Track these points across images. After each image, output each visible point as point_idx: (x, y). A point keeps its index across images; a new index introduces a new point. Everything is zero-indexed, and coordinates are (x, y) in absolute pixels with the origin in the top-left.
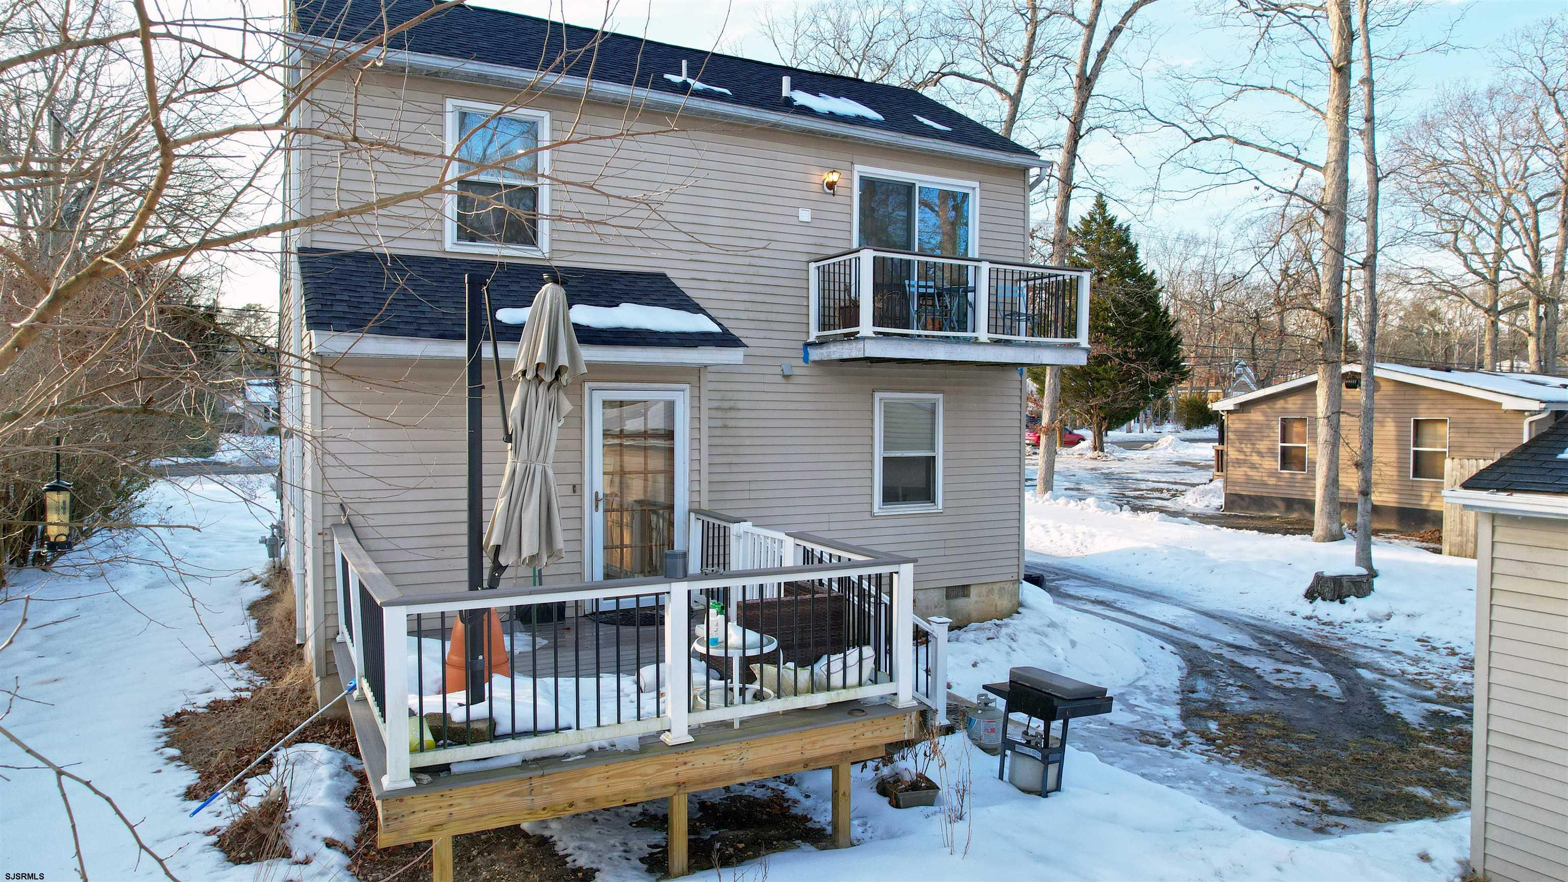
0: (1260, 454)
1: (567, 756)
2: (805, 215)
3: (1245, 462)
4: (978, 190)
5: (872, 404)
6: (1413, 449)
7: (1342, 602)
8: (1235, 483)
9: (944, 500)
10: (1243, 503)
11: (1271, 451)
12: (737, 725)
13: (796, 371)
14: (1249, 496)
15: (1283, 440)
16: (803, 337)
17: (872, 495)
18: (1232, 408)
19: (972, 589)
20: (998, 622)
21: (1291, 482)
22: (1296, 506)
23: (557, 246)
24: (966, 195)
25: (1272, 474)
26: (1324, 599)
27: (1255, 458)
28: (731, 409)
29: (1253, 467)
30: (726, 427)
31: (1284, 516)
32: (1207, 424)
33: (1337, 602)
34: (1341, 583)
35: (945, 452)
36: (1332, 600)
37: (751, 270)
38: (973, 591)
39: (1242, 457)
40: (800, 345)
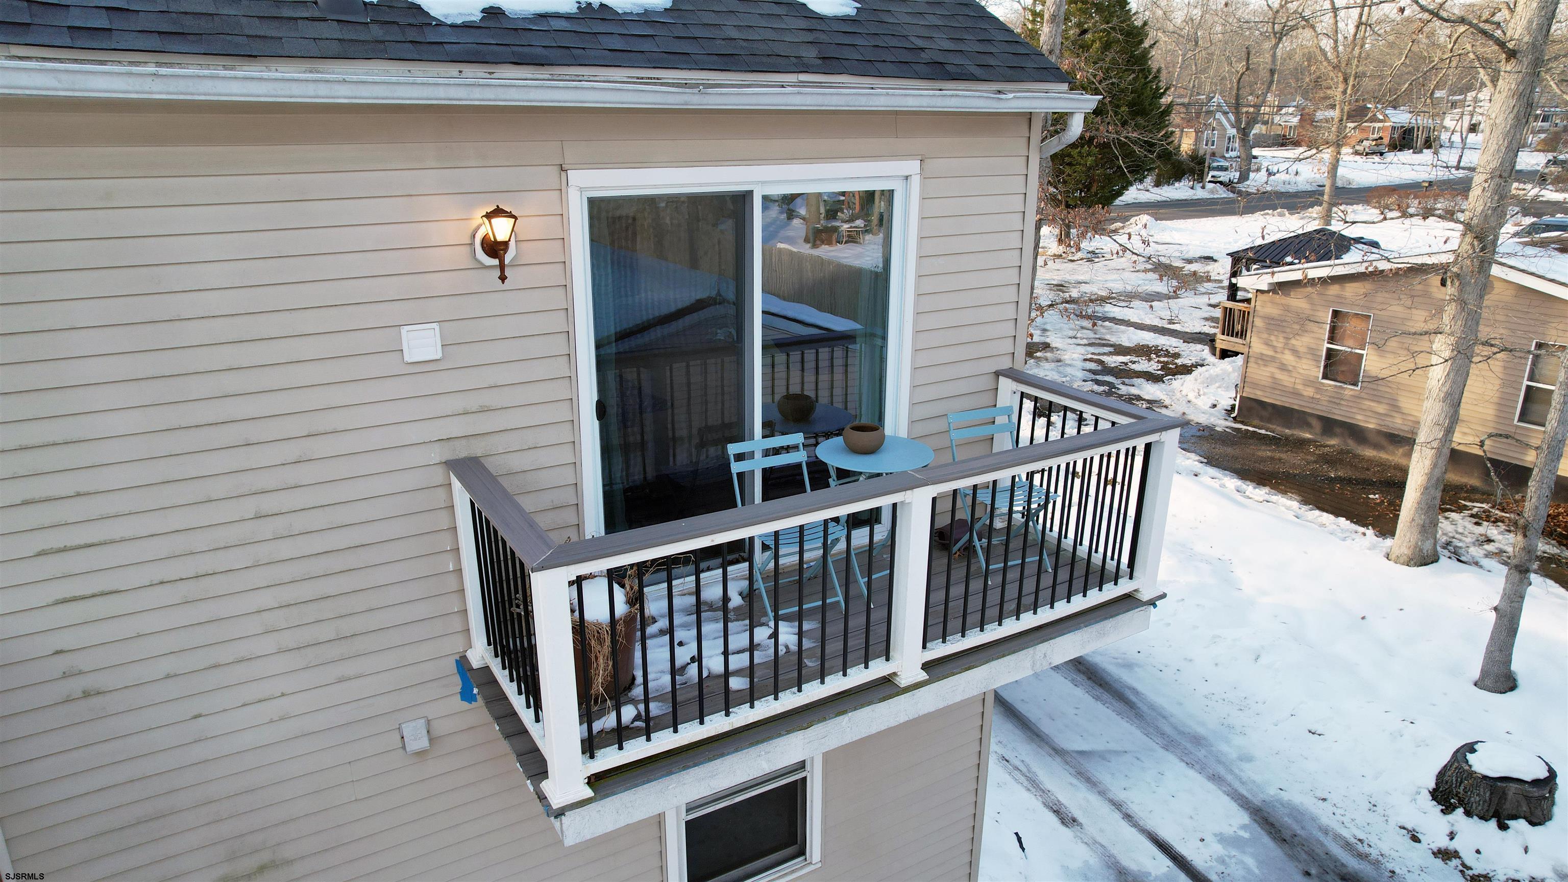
0: (1295, 352)
3: (1273, 359)
6: (1526, 383)
7: (1503, 827)
8: (1255, 385)
10: (1265, 414)
11: (1313, 353)
14: (1273, 406)
15: (1332, 339)
18: (1265, 288)
21: (1337, 399)
22: (1338, 430)
25: (1309, 383)
26: (1468, 814)
27: (1288, 358)
29: (1283, 368)
31: (1319, 438)
32: (1178, 178)
33: (1493, 823)
34: (1503, 795)
36: (1484, 818)
39: (1270, 353)
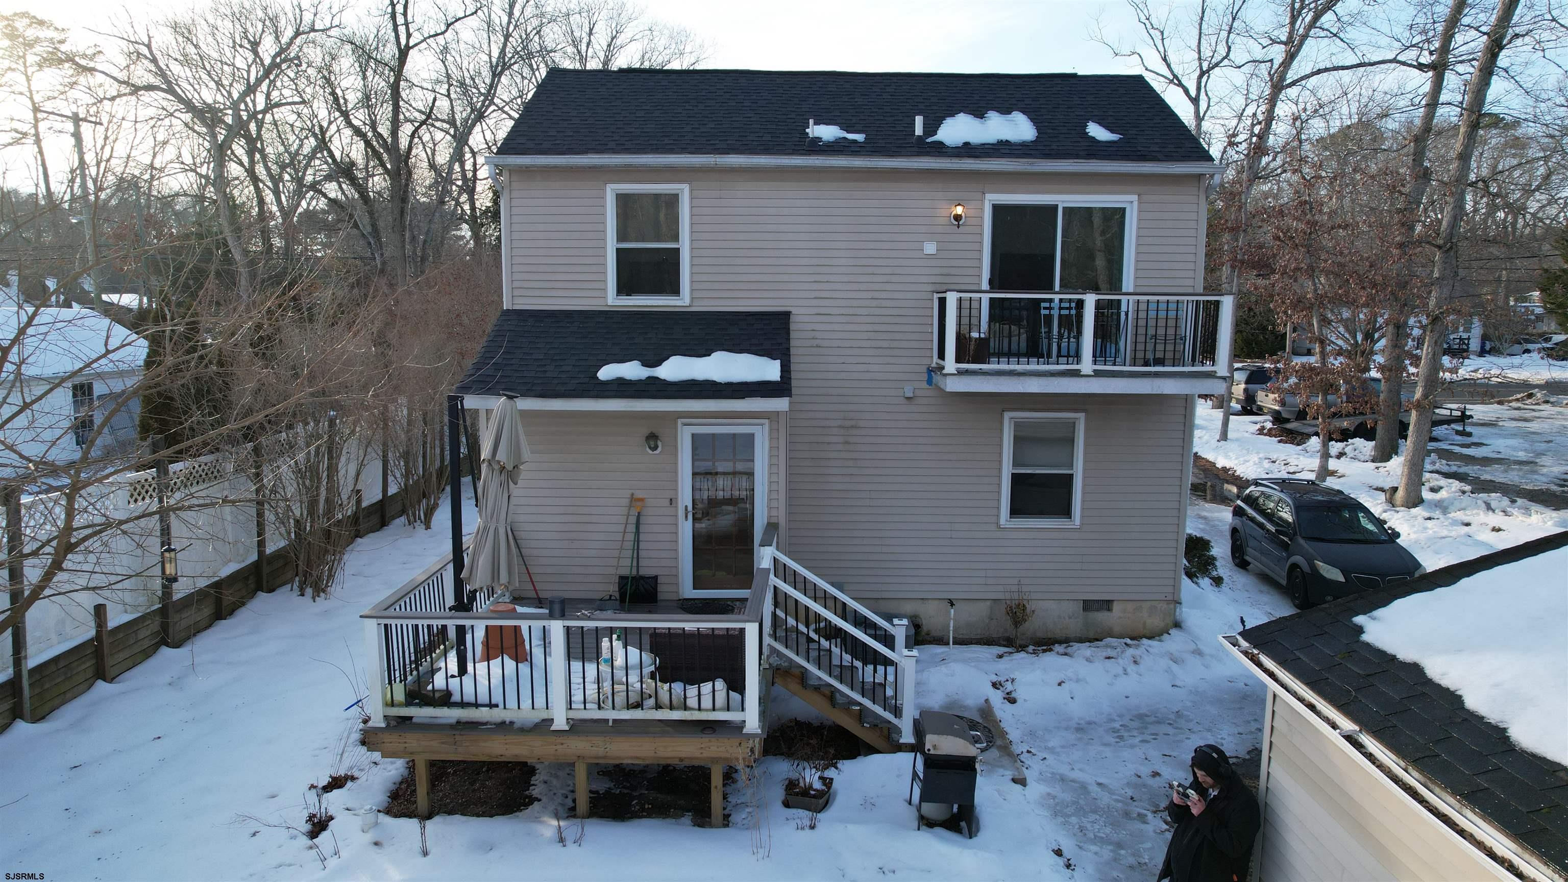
1: (486, 724)
2: (930, 248)
4: (1136, 204)
5: (1002, 423)
9: (1082, 517)
12: (610, 723)
13: (918, 393)
16: (926, 361)
17: (998, 508)
19: (1115, 604)
20: (1128, 641)
23: (697, 294)
24: (1124, 210)
28: (852, 427)
30: (847, 443)
35: (1084, 470)
37: (874, 303)
38: (1116, 607)
40: (924, 369)
